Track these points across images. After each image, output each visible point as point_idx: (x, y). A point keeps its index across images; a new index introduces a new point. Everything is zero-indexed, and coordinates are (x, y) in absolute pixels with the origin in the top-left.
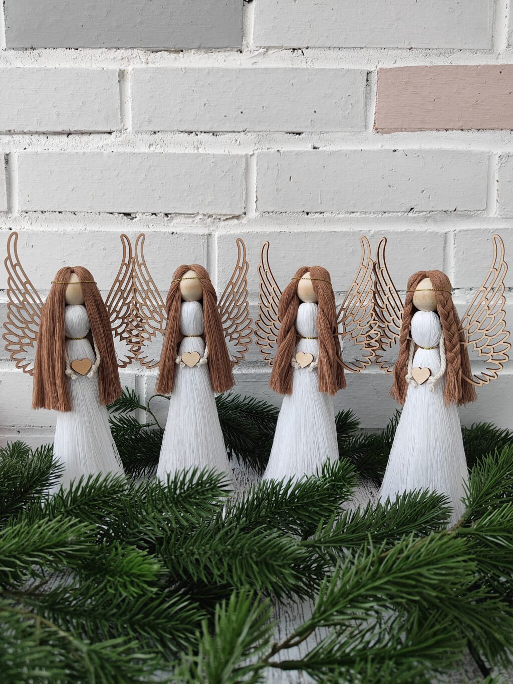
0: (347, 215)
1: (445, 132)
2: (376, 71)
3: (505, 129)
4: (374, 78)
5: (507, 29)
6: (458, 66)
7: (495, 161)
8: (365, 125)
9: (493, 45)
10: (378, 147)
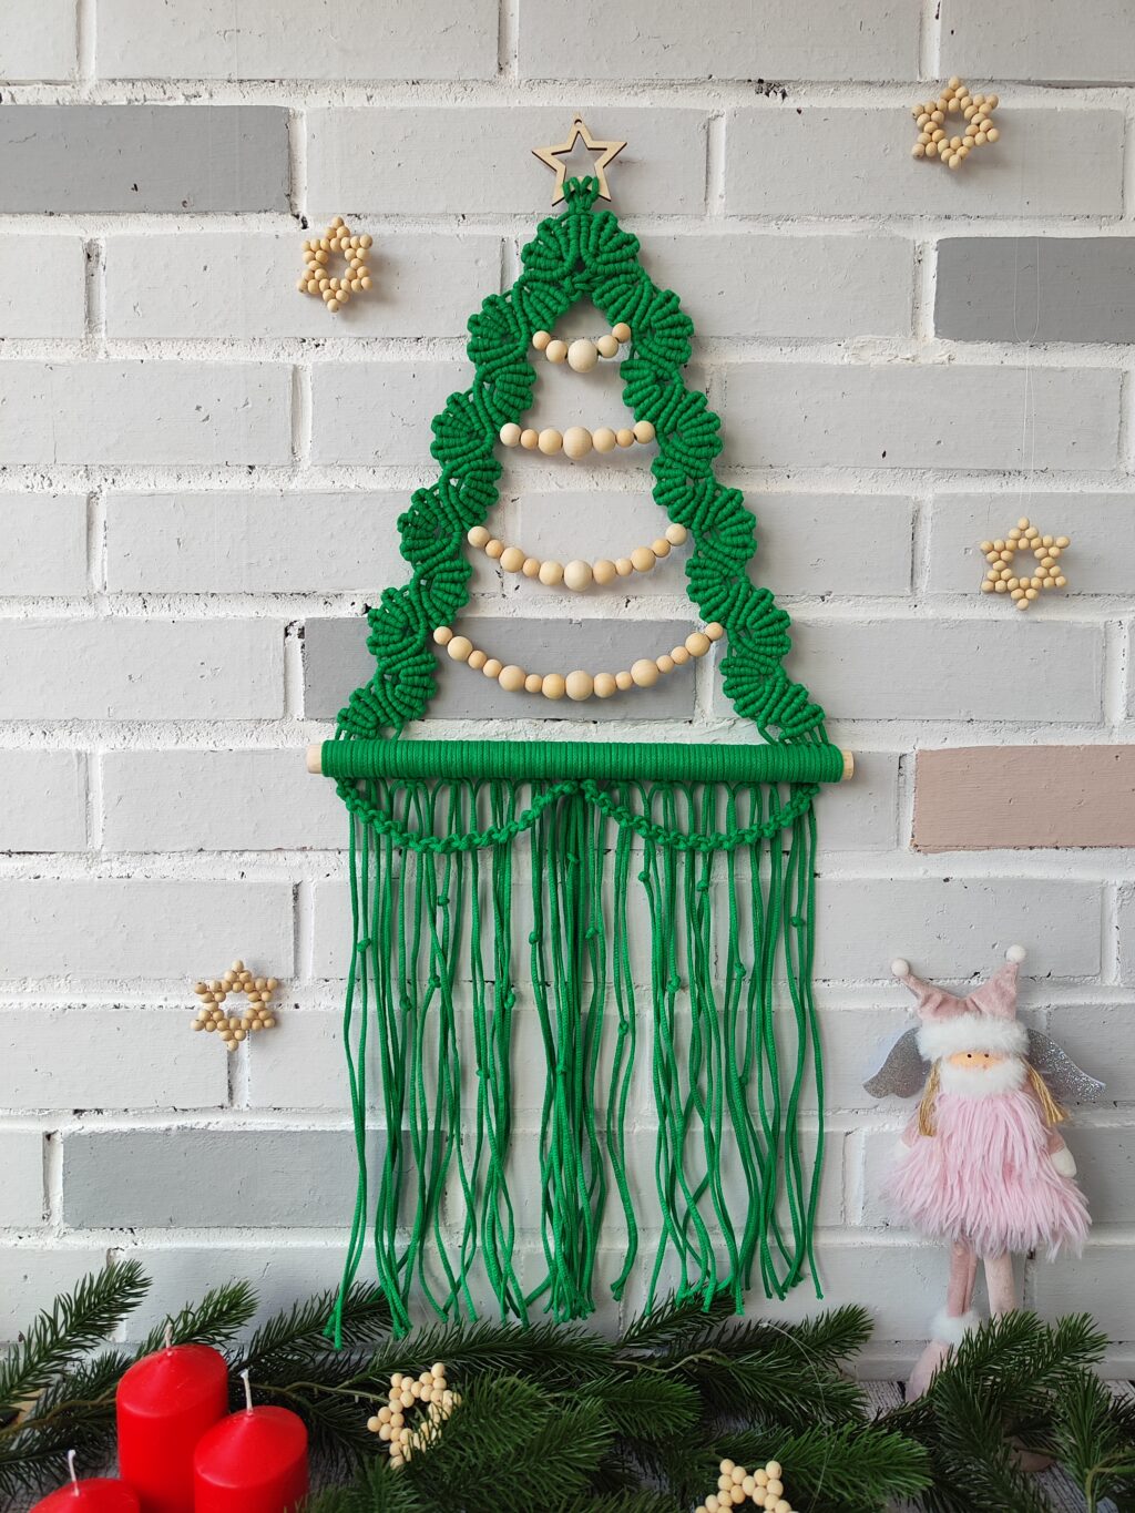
0: (868, 985)
1: (1029, 850)
2: (914, 755)
3: (1126, 846)
4: (910, 764)
5: (1125, 691)
6: (1047, 747)
7: (1113, 894)
8: (898, 840)
9: (1103, 715)
10: (918, 873)
